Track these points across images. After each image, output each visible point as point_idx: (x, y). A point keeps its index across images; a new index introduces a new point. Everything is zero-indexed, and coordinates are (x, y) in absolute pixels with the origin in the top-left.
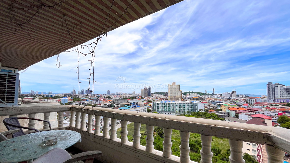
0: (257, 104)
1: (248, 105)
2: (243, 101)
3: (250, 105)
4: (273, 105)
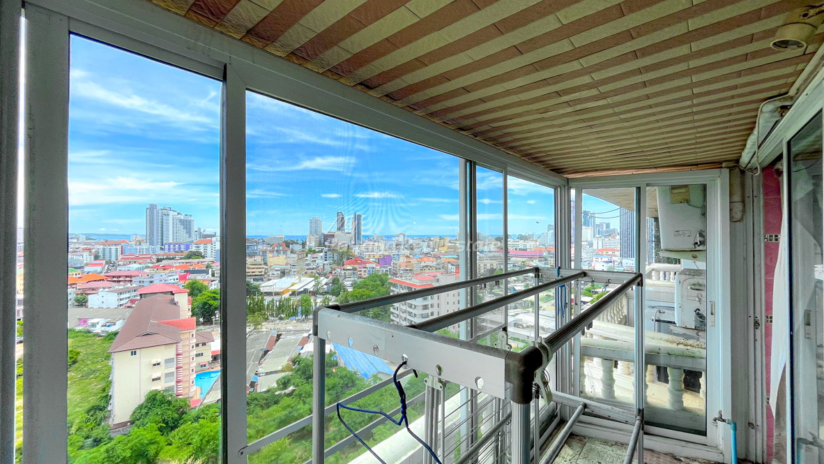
0: (128, 259)
1: (101, 264)
3: (107, 263)
4: (164, 259)
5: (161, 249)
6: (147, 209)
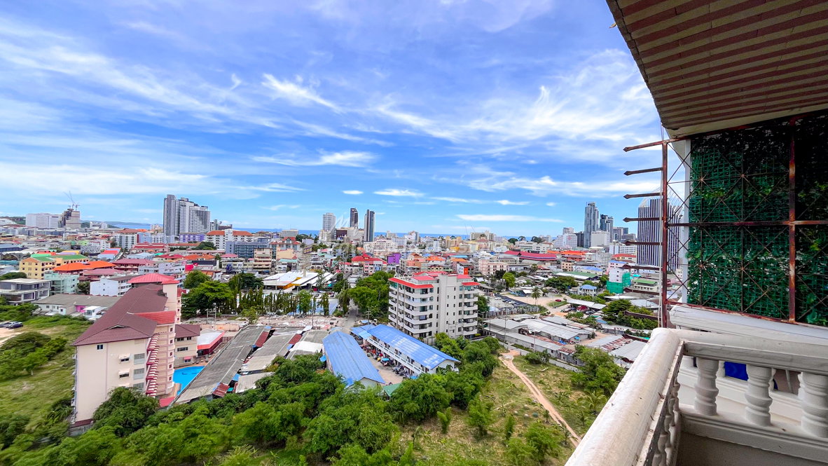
0: (141, 247)
1: (116, 251)
2: (103, 241)
4: (175, 249)
5: (176, 238)
6: (165, 199)
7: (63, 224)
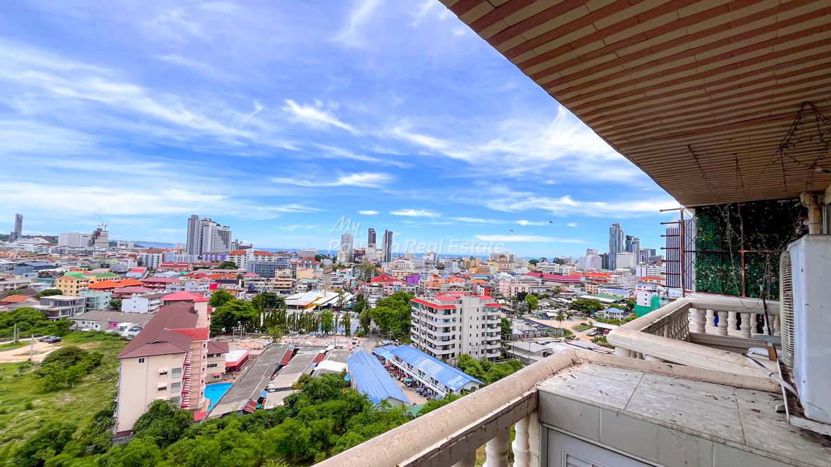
0: (167, 266)
1: (143, 270)
2: (130, 260)
3: (148, 269)
5: (199, 258)
6: (189, 219)
7: (92, 243)
